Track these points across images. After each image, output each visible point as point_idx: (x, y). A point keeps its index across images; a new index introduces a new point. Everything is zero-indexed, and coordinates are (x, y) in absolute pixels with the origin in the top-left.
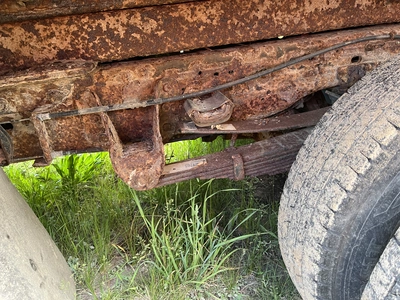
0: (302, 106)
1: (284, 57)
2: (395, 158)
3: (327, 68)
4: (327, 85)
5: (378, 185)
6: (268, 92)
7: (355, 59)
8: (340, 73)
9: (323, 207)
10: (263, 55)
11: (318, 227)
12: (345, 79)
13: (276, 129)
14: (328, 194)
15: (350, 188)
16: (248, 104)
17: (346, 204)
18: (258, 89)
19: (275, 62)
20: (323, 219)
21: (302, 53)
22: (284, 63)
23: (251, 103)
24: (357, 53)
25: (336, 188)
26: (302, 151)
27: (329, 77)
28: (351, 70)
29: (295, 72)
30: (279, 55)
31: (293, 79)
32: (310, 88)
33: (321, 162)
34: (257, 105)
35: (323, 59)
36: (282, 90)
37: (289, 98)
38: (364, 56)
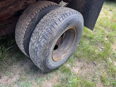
1: (8, 4)
2: (30, 27)
3: (19, 5)
4: (21, 9)
5: (29, 32)
6: (7, 13)
7: (25, 3)
8: (23, 6)
9: (21, 38)
10: (2, 4)
12: (24, 7)
14: (21, 35)
15: (24, 34)
16: (2, 16)
17: (25, 36)
18: (4, 12)
19: (6, 5)
20: (22, 40)
21: (12, 2)
23: (3, 16)
24: (25, 1)
27: (20, 7)
28: (25, 5)
29: (12, 7)
30: (6, 3)
31: (12, 9)
32: (17, 10)
33: (19, 29)
34: (5, 16)
35: (18, 3)
36: (10, 12)
37: (12, 13)
38: (27, 2)
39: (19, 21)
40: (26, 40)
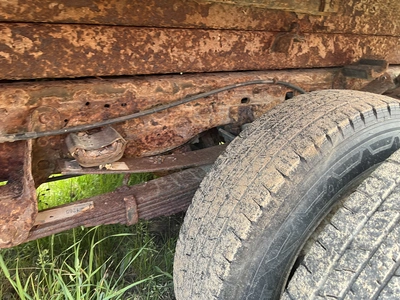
0: (197, 141)
1: (180, 94)
2: (283, 205)
3: (220, 107)
4: (220, 123)
5: (269, 232)
6: (165, 128)
7: (244, 100)
8: (232, 112)
9: (218, 257)
10: (159, 90)
11: (214, 278)
12: (236, 118)
13: (172, 167)
14: (224, 243)
15: (244, 237)
16: (143, 139)
17: (240, 253)
18: (154, 124)
19: (172, 98)
20: (219, 269)
21: (198, 91)
22: (179, 99)
23: (147, 139)
24: (246, 95)
25: (231, 236)
26: (198, 194)
27: (222, 116)
28: (241, 110)
29: (191, 108)
30: (176, 90)
31: (189, 115)
32: (205, 125)
33: (216, 207)
34: (153, 140)
35: (217, 98)
36: (178, 126)
37: (185, 134)
38: (252, 98)
39: (222, 167)
40: (243, 278)
